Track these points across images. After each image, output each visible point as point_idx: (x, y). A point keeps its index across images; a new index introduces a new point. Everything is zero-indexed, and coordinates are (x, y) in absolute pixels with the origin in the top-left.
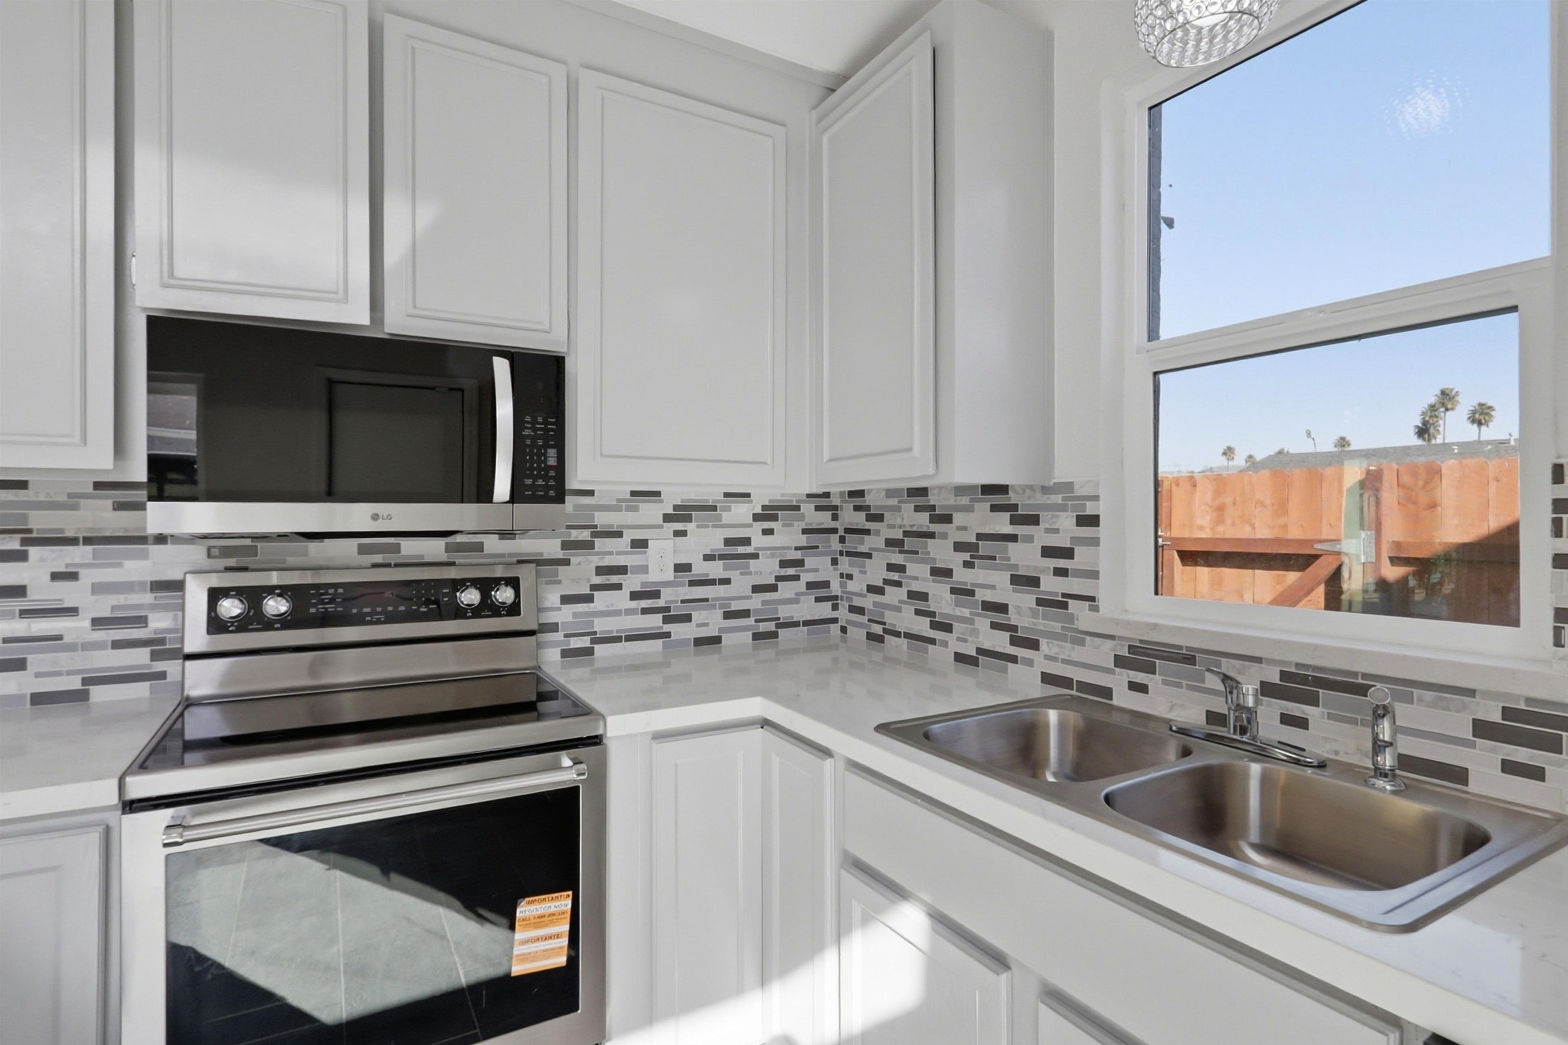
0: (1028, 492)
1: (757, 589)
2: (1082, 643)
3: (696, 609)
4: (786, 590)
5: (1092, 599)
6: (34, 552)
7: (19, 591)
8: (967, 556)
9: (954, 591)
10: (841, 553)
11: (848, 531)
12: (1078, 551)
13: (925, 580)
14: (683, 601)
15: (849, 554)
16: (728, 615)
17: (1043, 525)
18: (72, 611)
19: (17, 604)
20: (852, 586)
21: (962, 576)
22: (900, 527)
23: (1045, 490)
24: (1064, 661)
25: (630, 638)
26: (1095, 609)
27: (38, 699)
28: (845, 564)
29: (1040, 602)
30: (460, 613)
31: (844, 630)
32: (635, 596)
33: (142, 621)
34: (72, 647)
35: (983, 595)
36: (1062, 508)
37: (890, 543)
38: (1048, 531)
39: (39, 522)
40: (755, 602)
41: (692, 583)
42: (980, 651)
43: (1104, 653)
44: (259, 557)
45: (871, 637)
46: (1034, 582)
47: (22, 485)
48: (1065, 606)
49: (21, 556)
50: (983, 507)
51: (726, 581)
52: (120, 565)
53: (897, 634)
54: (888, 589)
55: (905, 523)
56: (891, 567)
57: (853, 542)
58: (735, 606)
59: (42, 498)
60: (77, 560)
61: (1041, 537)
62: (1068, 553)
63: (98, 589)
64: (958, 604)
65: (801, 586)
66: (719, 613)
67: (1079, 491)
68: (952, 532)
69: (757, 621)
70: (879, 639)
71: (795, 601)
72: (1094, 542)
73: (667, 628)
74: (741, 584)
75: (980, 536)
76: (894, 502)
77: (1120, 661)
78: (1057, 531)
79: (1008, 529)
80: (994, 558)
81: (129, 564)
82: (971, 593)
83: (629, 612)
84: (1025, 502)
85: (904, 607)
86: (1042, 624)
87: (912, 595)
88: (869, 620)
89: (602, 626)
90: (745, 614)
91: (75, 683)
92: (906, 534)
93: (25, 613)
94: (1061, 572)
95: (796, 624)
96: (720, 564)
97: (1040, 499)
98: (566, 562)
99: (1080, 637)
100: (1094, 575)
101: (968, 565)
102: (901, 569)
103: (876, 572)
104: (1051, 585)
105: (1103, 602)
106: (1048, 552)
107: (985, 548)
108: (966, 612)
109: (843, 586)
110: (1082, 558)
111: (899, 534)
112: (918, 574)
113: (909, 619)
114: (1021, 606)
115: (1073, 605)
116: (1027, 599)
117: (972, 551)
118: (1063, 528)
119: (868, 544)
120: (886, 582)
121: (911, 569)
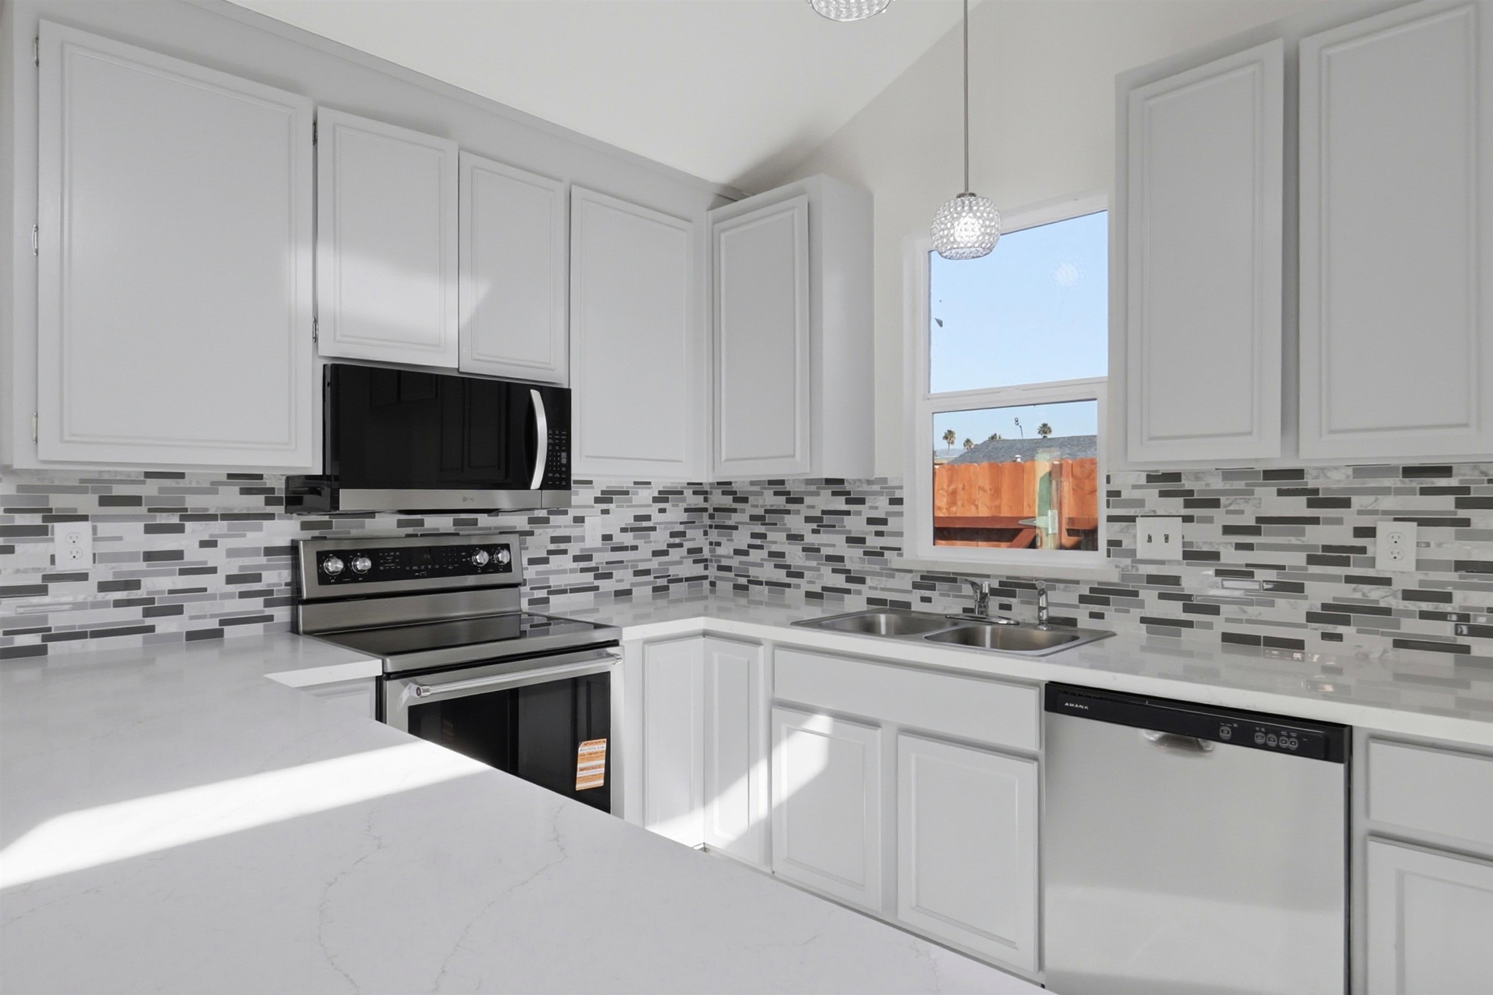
0: (858, 483)
1: (656, 554)
2: (893, 576)
3: (615, 569)
4: (675, 554)
5: (899, 549)
6: (189, 525)
7: (177, 555)
8: (814, 526)
9: (804, 550)
10: (711, 527)
11: (715, 510)
12: (891, 520)
13: (781, 543)
14: (607, 563)
15: (717, 527)
16: (637, 573)
17: (868, 503)
18: (213, 570)
19: (176, 565)
20: (720, 551)
21: (811, 539)
22: (762, 506)
23: (869, 482)
24: (883, 589)
25: (573, 591)
26: (901, 555)
27: (192, 636)
28: (714, 535)
29: (866, 553)
30: (474, 569)
31: (713, 584)
32: (576, 559)
33: (257, 578)
34: (213, 597)
35: (825, 551)
36: (880, 494)
37: (753, 518)
38: (871, 508)
39: (193, 502)
40: (654, 564)
41: (614, 549)
42: (824, 589)
43: (906, 582)
44: (334, 529)
45: (737, 587)
46: (861, 541)
47: (181, 476)
48: (882, 554)
49: (178, 529)
50: (826, 493)
51: (635, 548)
52: (244, 536)
53: (760, 583)
54: (751, 551)
55: (766, 503)
56: (754, 536)
57: (719, 519)
58: (642, 566)
59: (194, 485)
60: (217, 532)
61: (866, 511)
62: (884, 522)
63: (232, 553)
64: (807, 558)
65: (683, 551)
66: (630, 572)
67: (891, 483)
68: (804, 510)
69: (655, 578)
70: (745, 588)
71: (679, 563)
72: (900, 514)
73: (597, 583)
74: (645, 551)
75: (824, 512)
76: (756, 488)
77: (916, 585)
78: (876, 508)
79: (845, 507)
80: (834, 526)
81: (250, 535)
82: (818, 550)
83: (572, 571)
84: (856, 490)
85: (765, 563)
86: (867, 567)
87: (772, 554)
88: (736, 575)
89: (555, 581)
90: (647, 572)
91: (214, 624)
92: (766, 511)
93: (183, 572)
94: (879, 534)
95: (680, 580)
96: (630, 535)
97: (866, 488)
98: (531, 533)
99: (892, 572)
100: (900, 534)
101: (815, 531)
102: (763, 536)
103: (742, 539)
104: (873, 542)
105: (905, 551)
106: (871, 521)
107: (826, 520)
108: (814, 564)
109: (712, 551)
110: (893, 524)
111: (761, 512)
112: (777, 540)
113: (769, 572)
114: (853, 557)
115: (887, 553)
116: (857, 552)
117: (818, 522)
118: (880, 506)
119: (734, 519)
120: (750, 546)
121: (771, 536)
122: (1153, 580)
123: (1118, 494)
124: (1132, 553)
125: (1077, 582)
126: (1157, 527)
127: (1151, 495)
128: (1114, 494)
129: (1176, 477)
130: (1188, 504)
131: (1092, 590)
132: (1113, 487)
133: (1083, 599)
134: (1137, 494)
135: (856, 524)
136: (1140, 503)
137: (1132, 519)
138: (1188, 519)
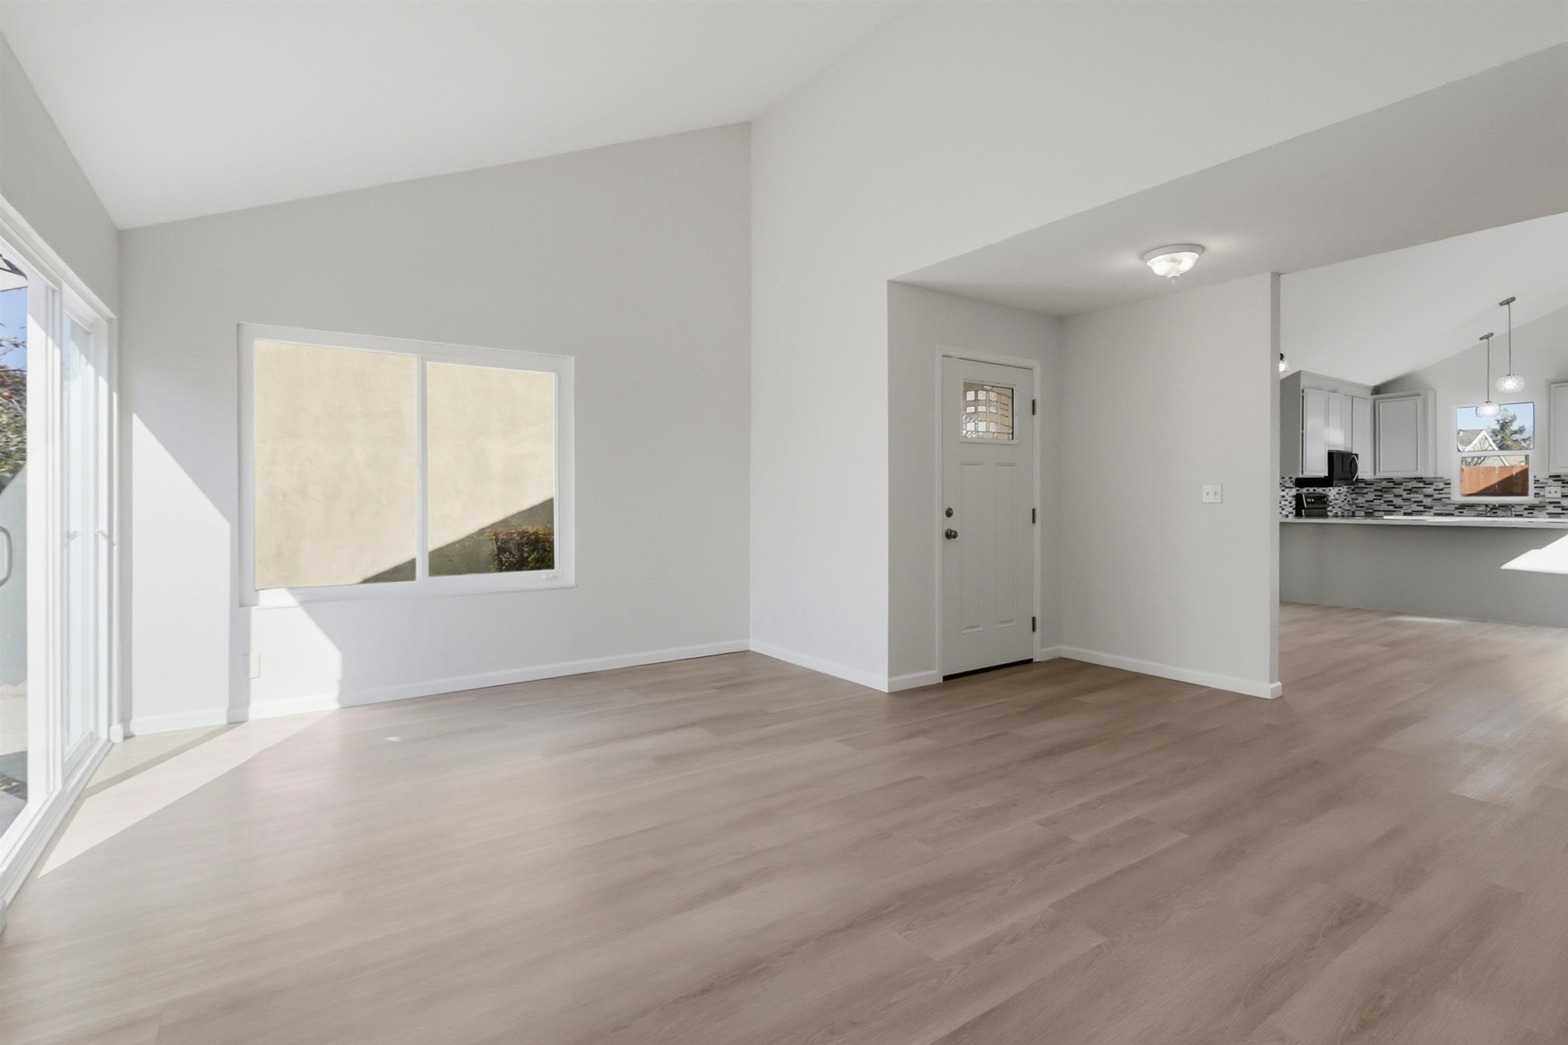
0: (1429, 479)
5: (1449, 498)
8: (1409, 492)
9: (1403, 499)
12: (1445, 490)
17: (1434, 485)
21: (1406, 496)
22: (1381, 486)
23: (1435, 478)
28: (1354, 496)
29: (1434, 500)
35: (1413, 500)
36: (1440, 482)
37: (1376, 490)
38: (1436, 486)
46: (1431, 496)
48: (1441, 500)
50: (1414, 482)
53: (1380, 511)
54: (1375, 501)
56: (1376, 496)
61: (1433, 487)
62: (1442, 490)
64: (1404, 502)
67: (1446, 479)
68: (1403, 487)
72: (1450, 488)
75: (1413, 488)
77: (1457, 508)
78: (1439, 486)
79: (1423, 486)
80: (1418, 492)
84: (1428, 481)
86: (1434, 504)
87: (1386, 502)
92: (1383, 488)
97: (1433, 480)
99: (1445, 505)
100: (1449, 493)
101: (1407, 494)
102: (1382, 496)
104: (1437, 496)
105: (1452, 498)
106: (1436, 490)
107: (1414, 490)
108: (1407, 504)
111: (1381, 488)
112: (1389, 497)
113: (1385, 507)
114: (1428, 501)
115: (1443, 499)
116: (1430, 499)
117: (1410, 491)
118: (1441, 485)
119: (1365, 491)
120: (1375, 499)
121: (1385, 496)
122: (1551, 503)
123: (1538, 481)
124: (1544, 496)
125: (1522, 505)
126: (1552, 489)
127: (1551, 481)
128: (1536, 481)
129: (1559, 476)
130: (1563, 483)
131: (1529, 506)
132: (1537, 479)
133: (1526, 509)
134: (1546, 481)
135: (1429, 491)
136: (1546, 483)
137: (1543, 487)
138: (1563, 487)
